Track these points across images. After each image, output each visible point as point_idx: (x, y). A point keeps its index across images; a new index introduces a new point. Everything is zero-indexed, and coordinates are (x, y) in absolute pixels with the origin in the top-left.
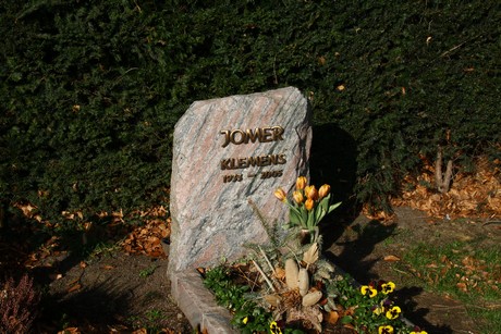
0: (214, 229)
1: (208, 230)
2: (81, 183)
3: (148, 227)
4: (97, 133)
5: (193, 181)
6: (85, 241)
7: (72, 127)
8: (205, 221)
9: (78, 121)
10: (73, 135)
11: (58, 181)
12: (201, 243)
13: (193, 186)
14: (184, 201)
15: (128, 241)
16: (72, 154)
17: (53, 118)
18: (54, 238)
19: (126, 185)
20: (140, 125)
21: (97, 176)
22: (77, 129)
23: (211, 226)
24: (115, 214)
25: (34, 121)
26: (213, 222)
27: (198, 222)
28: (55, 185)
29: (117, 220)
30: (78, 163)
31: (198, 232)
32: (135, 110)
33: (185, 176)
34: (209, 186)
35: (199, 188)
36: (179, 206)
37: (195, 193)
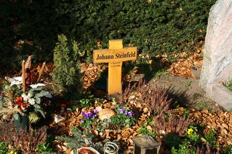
0: (228, 62)
1: (225, 63)
2: (149, 40)
3: (179, 62)
4: (159, 15)
5: (221, 37)
6: (151, 69)
7: (147, 12)
8: (224, 58)
9: (150, 8)
10: (147, 16)
11: (139, 39)
12: (221, 69)
13: (221, 40)
14: (215, 48)
15: (171, 69)
16: (146, 25)
17: (139, 7)
18: (135, 67)
19: (169, 41)
20: (177, 10)
21: (157, 36)
22: (149, 13)
23: (227, 61)
24: (163, 56)
25: (131, 8)
26: (228, 59)
27: (221, 58)
28: (138, 41)
29: (164, 59)
30: (149, 30)
31: (220, 63)
32: (176, 3)
33: (217, 35)
34: (229, 40)
35: (223, 41)
36: (213, 50)
37: (221, 43)
